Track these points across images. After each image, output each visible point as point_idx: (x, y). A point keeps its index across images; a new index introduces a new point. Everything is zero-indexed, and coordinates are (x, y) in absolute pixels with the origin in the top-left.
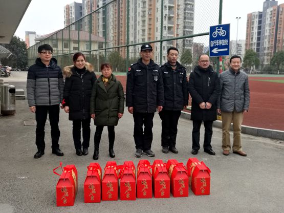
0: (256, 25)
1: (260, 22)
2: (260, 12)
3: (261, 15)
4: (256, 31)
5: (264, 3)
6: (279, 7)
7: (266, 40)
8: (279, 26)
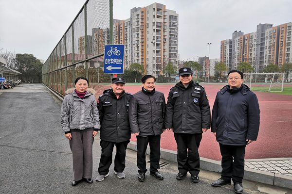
0: (228, 48)
1: (231, 47)
2: (230, 40)
3: (231, 42)
4: (228, 52)
5: (233, 33)
6: (244, 36)
7: (236, 59)
8: (245, 49)
